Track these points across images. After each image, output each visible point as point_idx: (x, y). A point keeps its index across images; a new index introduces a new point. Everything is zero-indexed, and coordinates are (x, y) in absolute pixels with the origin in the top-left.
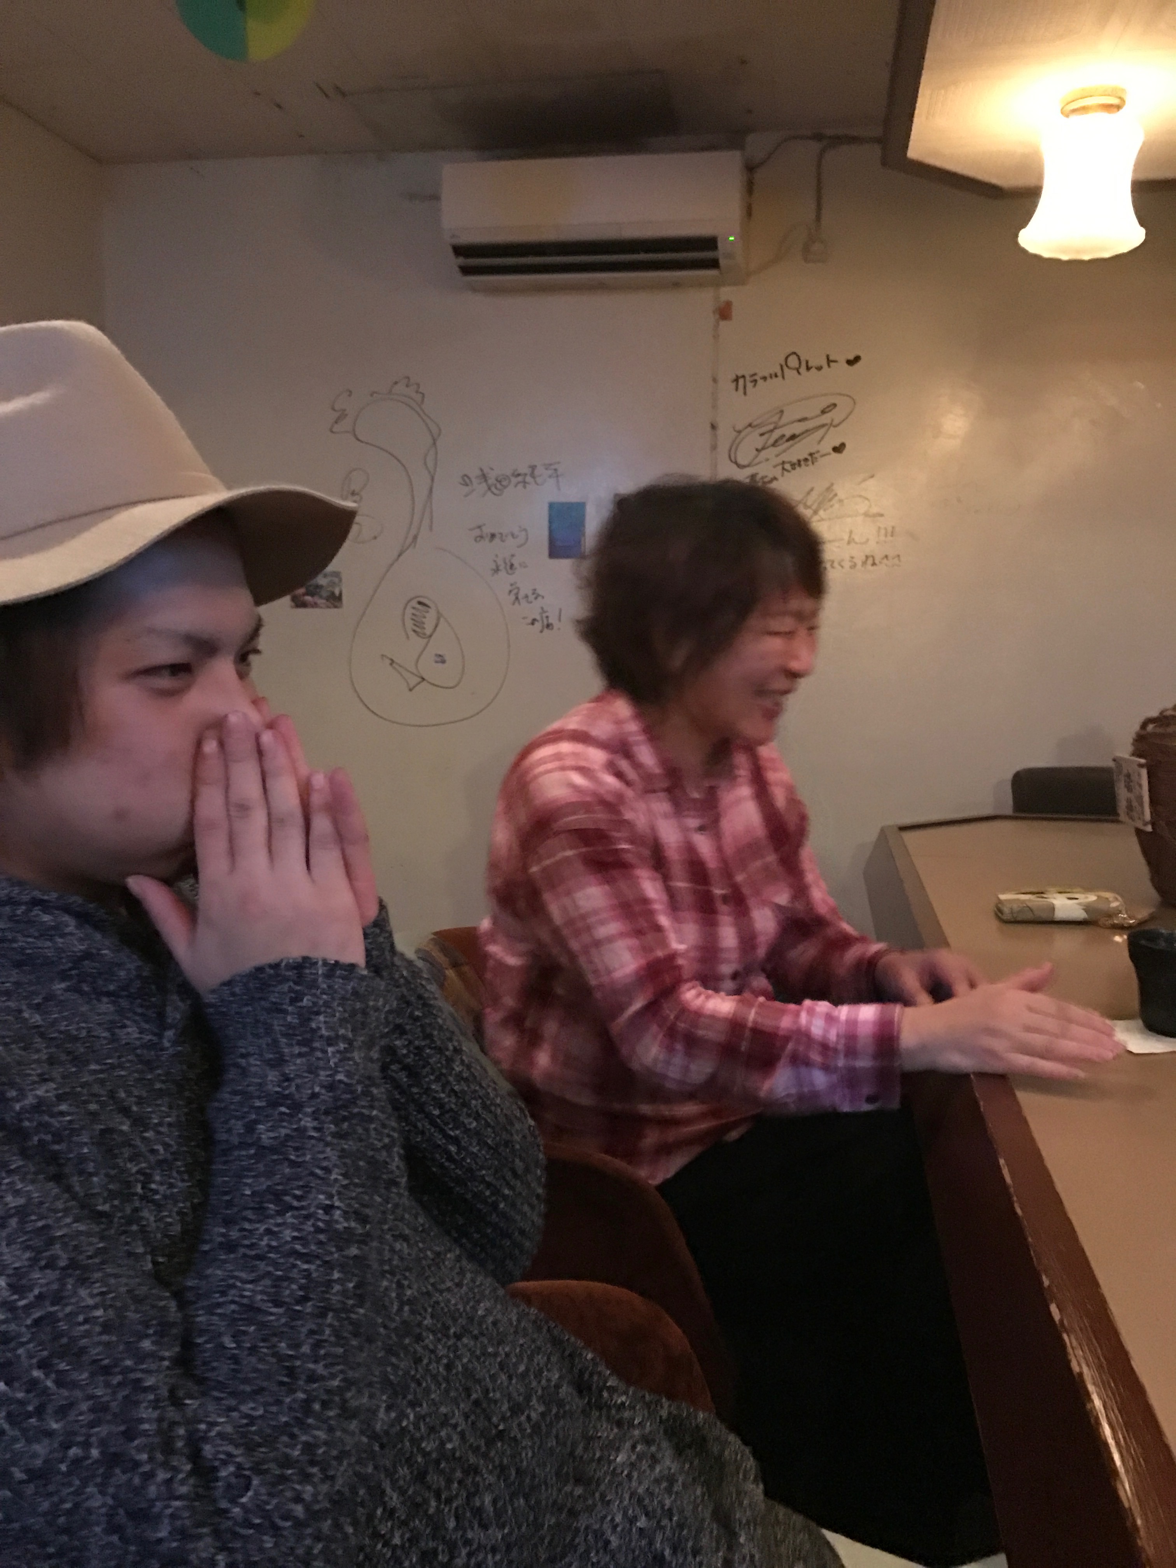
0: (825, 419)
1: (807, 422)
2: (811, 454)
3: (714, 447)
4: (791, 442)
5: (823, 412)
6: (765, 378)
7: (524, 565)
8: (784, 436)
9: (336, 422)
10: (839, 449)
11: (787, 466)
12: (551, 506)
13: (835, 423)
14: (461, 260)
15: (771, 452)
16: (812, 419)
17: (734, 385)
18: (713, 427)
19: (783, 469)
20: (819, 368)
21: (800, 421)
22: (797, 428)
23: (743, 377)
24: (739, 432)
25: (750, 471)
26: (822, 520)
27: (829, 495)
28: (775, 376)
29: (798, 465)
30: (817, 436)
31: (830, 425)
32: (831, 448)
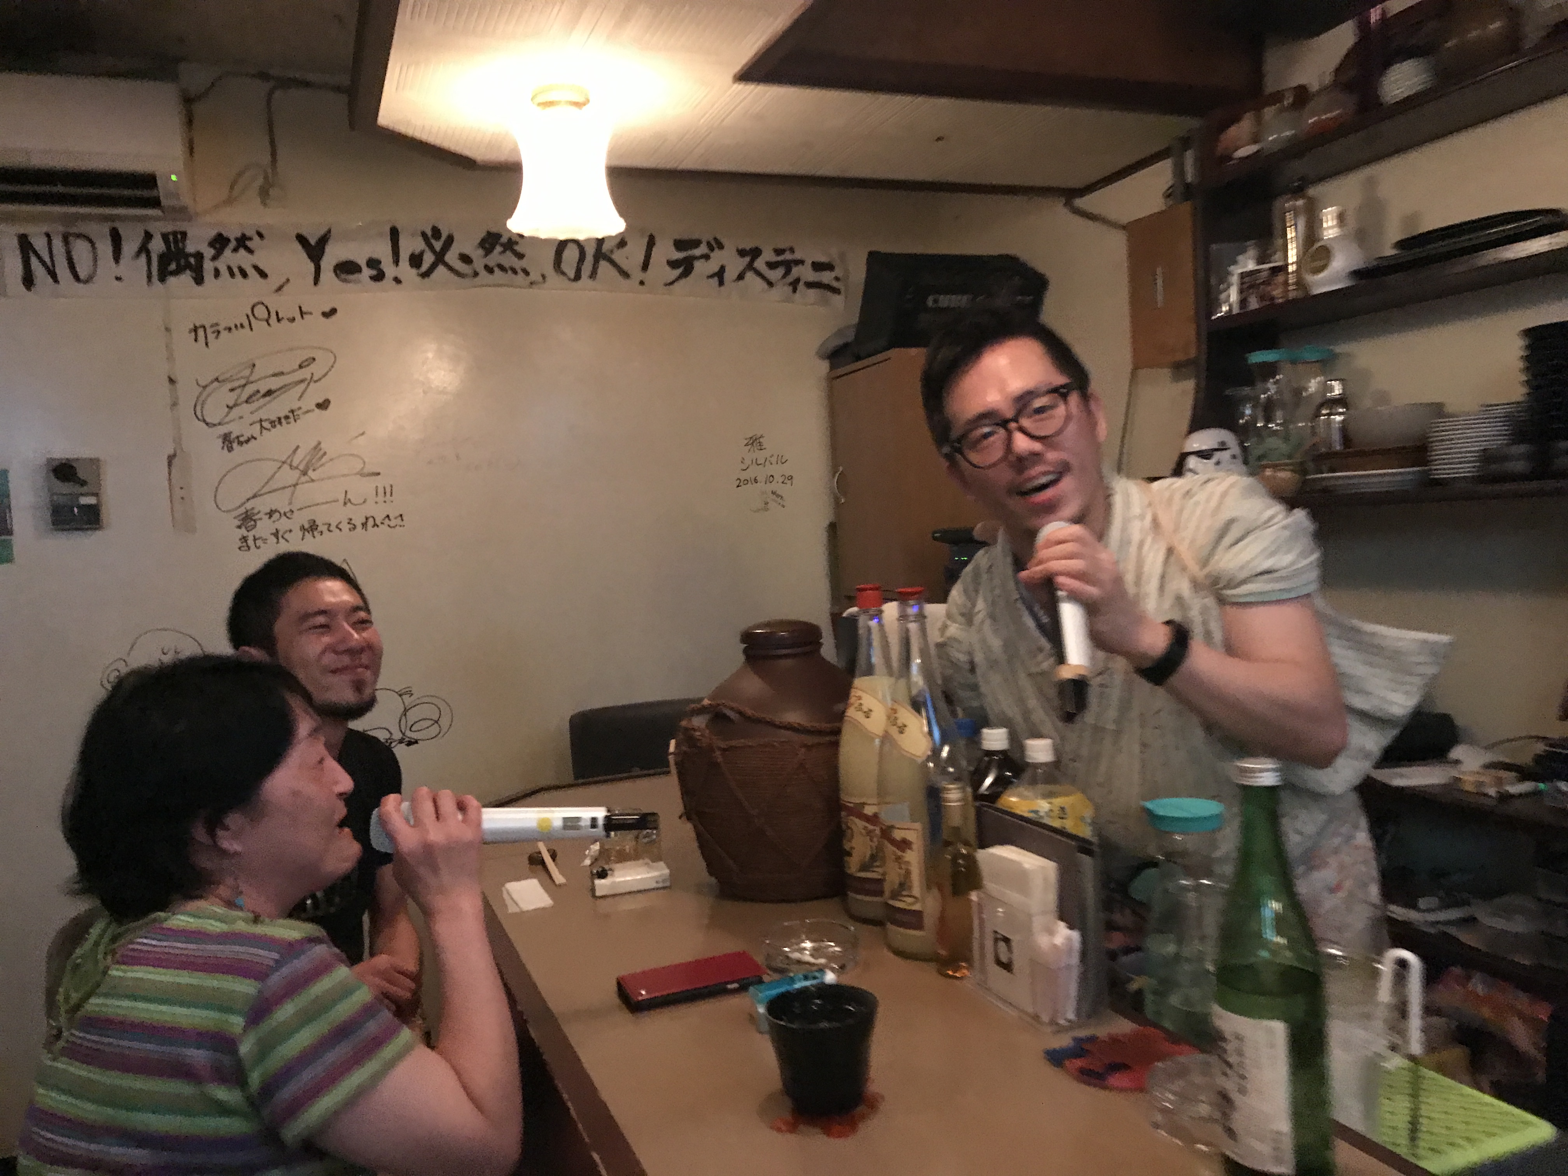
0: (305, 373)
1: (282, 377)
2: (292, 411)
3: (175, 404)
4: (268, 399)
5: (301, 367)
6: (229, 329)
8: (258, 391)
10: (323, 405)
11: (266, 424)
13: (315, 378)
15: (245, 409)
16: (289, 373)
17: (192, 335)
18: (171, 381)
19: (262, 429)
20: (293, 320)
21: (275, 375)
22: (273, 384)
23: (203, 326)
24: (205, 387)
25: (223, 430)
26: (313, 481)
27: (317, 454)
28: (239, 326)
29: (279, 423)
30: (297, 391)
31: (310, 380)
32: (314, 404)
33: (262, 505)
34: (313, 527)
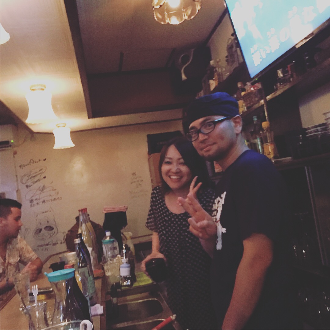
1: (37, 173)
3: (17, 181)
5: (40, 171)
6: (26, 165)
10: (45, 177)
15: (29, 180)
17: (19, 168)
18: (17, 176)
19: (33, 183)
20: (38, 162)
22: (35, 174)
23: (22, 165)
24: (22, 177)
25: (26, 184)
26: (43, 192)
27: (44, 187)
28: (28, 164)
29: (36, 182)
30: (39, 175)
31: (42, 173)
32: (43, 177)
33: (34, 198)
34: (44, 201)
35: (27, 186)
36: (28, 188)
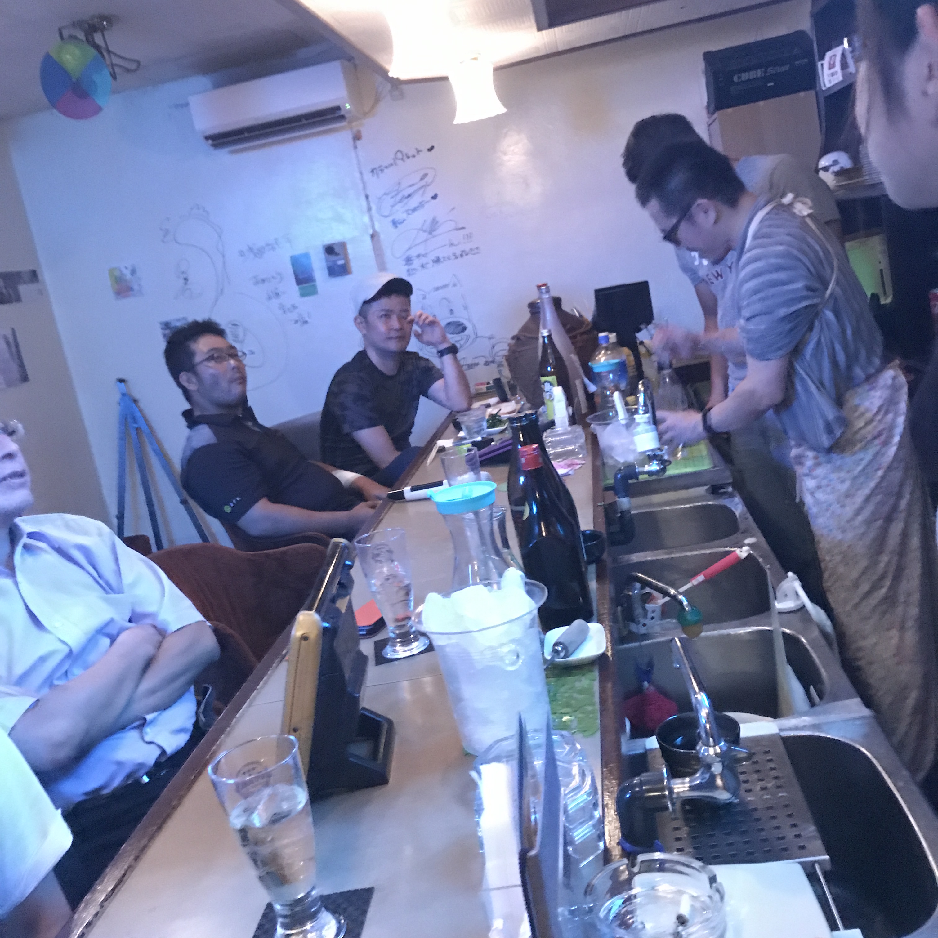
0: (423, 183)
1: (414, 187)
2: (421, 203)
3: (370, 209)
4: (409, 198)
5: (422, 179)
6: (386, 167)
7: (284, 293)
8: (404, 196)
9: (165, 236)
10: (435, 197)
11: (410, 212)
12: (291, 257)
14: (210, 142)
15: (398, 207)
16: (416, 184)
17: (371, 175)
18: (367, 197)
19: (408, 214)
20: (414, 156)
21: (410, 186)
22: (410, 190)
23: (375, 169)
24: (380, 198)
25: (391, 218)
26: (434, 237)
27: (434, 223)
28: (391, 165)
29: (414, 210)
30: (421, 192)
31: (427, 185)
32: (429, 198)
33: (413, 253)
34: (437, 261)
35: (395, 224)
36: (396, 227)
